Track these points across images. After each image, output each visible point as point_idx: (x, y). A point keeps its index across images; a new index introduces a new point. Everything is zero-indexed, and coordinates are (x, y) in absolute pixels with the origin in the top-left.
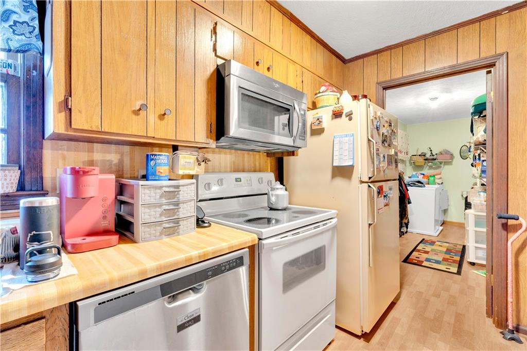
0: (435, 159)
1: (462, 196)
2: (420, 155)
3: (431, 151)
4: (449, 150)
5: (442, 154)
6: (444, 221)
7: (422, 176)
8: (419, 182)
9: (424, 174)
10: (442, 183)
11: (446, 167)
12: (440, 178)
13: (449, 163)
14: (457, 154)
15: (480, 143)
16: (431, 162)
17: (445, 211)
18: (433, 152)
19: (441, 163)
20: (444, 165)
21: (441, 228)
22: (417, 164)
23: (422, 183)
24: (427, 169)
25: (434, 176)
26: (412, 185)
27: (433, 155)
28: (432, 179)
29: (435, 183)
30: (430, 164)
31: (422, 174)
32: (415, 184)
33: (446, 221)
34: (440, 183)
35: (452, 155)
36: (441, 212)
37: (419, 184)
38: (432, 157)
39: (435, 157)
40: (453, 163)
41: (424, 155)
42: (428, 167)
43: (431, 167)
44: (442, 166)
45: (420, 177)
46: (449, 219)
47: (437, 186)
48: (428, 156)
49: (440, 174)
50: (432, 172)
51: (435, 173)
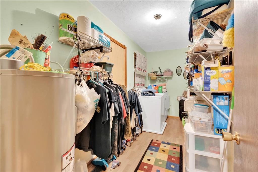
0: (162, 75)
1: (178, 99)
2: (154, 73)
3: (160, 70)
4: (170, 69)
5: (166, 72)
6: (168, 116)
7: (155, 87)
8: (151, 92)
9: (156, 86)
10: (167, 91)
11: (169, 80)
12: (165, 88)
13: (170, 78)
14: (175, 72)
15: (199, 50)
16: (160, 77)
17: (168, 110)
18: (161, 71)
19: (166, 78)
20: (168, 79)
21: (166, 123)
22: (152, 78)
23: (152, 93)
24: (158, 82)
25: (162, 87)
26: (145, 94)
27: (162, 73)
28: (160, 89)
29: (162, 92)
30: (160, 78)
31: (154, 85)
32: (148, 94)
33: (169, 116)
34: (165, 91)
35: (172, 72)
36: (165, 111)
37: (151, 94)
38: (161, 74)
39: (162, 74)
40: (173, 78)
41: (156, 73)
42: (159, 81)
43: (160, 81)
44: (167, 79)
45: (153, 87)
46: (170, 115)
47: (163, 94)
48: (159, 73)
49: (165, 85)
50: (161, 84)
51: (162, 85)
